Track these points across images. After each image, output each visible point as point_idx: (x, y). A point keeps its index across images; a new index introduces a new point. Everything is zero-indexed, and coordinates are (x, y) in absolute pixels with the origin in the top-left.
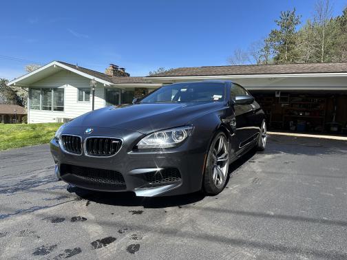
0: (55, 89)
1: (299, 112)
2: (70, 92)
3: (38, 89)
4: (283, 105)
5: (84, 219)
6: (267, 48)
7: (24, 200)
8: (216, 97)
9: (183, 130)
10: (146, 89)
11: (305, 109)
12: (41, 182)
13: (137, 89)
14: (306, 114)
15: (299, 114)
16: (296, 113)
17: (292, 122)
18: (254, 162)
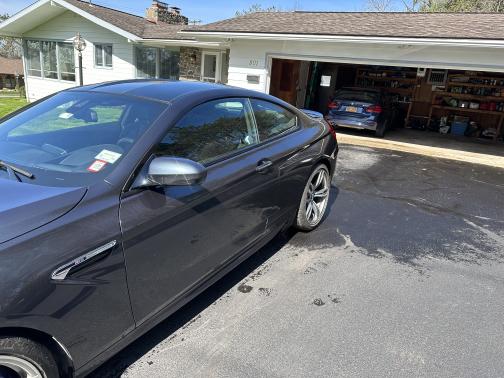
0: (61, 44)
1: (460, 101)
3: (36, 41)
4: (434, 88)
8: (106, 159)
10: (197, 49)
11: (470, 97)
13: (183, 49)
14: (472, 106)
15: (458, 106)
16: (455, 104)
17: (445, 119)
18: (249, 289)
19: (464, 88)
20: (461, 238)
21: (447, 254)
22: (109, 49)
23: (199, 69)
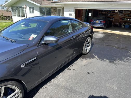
0: (21, 7)
4: (120, 15)
8: (33, 37)
11: (130, 17)
13: (52, 7)
16: (126, 19)
18: (70, 69)
20: (127, 56)
21: (123, 60)
22: (33, 8)
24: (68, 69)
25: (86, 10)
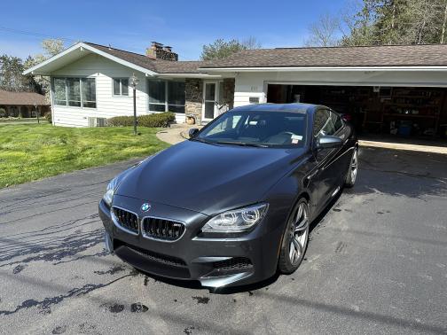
0: (84, 79)
1: (404, 109)
2: (103, 83)
3: (62, 78)
4: (382, 100)
5: (146, 308)
6: (367, 10)
7: (74, 273)
8: (296, 139)
9: (255, 209)
11: (412, 106)
12: (88, 242)
13: (188, 80)
14: (414, 112)
15: (403, 113)
16: (401, 112)
17: (394, 123)
18: (340, 210)
19: (407, 99)
22: (126, 82)
23: (201, 95)
24: (334, 210)
25: (289, 86)
